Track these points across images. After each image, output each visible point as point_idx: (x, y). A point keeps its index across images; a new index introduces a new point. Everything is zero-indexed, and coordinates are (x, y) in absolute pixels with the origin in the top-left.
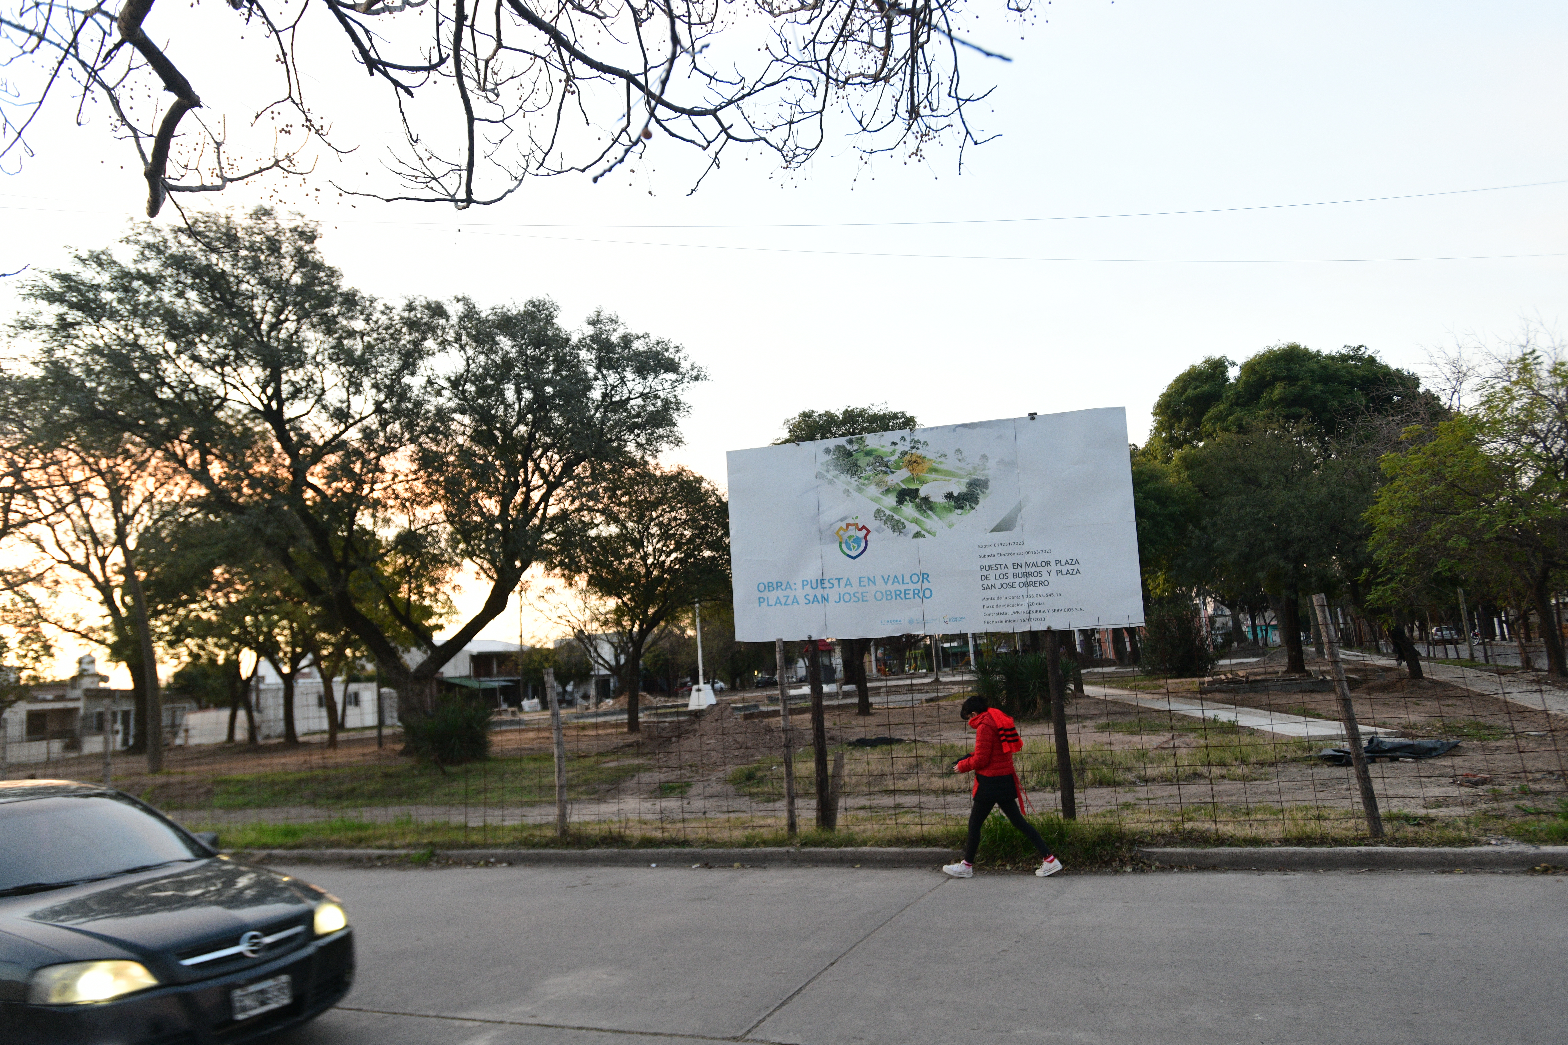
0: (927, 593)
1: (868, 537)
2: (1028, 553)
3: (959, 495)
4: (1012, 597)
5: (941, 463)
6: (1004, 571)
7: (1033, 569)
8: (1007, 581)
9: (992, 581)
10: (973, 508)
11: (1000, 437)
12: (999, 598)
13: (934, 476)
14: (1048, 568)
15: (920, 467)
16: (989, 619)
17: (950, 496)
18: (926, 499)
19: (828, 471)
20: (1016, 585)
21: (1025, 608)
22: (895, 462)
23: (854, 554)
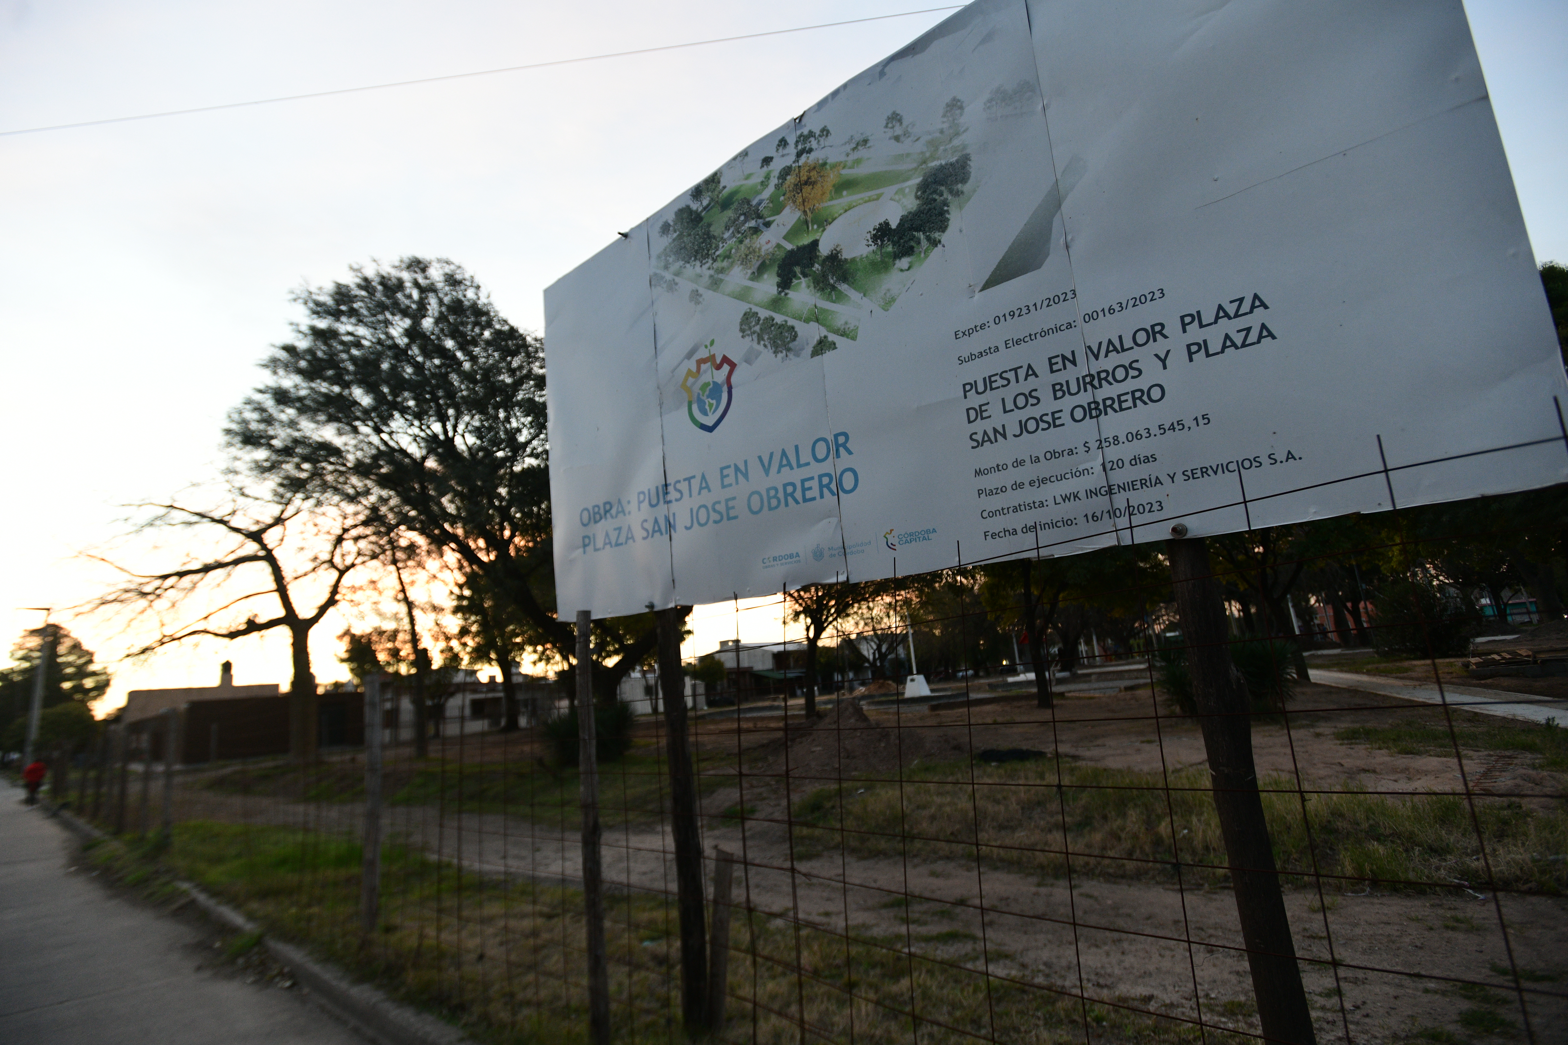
0: (848, 481)
1: (733, 380)
2: (1090, 317)
3: (903, 220)
4: (1054, 455)
5: (858, 162)
6: (1025, 387)
7: (1107, 363)
8: (1037, 412)
9: (997, 418)
10: (935, 243)
11: (988, 38)
12: (1018, 463)
13: (847, 198)
14: (1160, 346)
15: (818, 189)
16: (997, 524)
17: (882, 233)
18: (834, 258)
19: (666, 267)
20: (1065, 417)
21: (1097, 480)
22: (772, 199)
23: (709, 421)
